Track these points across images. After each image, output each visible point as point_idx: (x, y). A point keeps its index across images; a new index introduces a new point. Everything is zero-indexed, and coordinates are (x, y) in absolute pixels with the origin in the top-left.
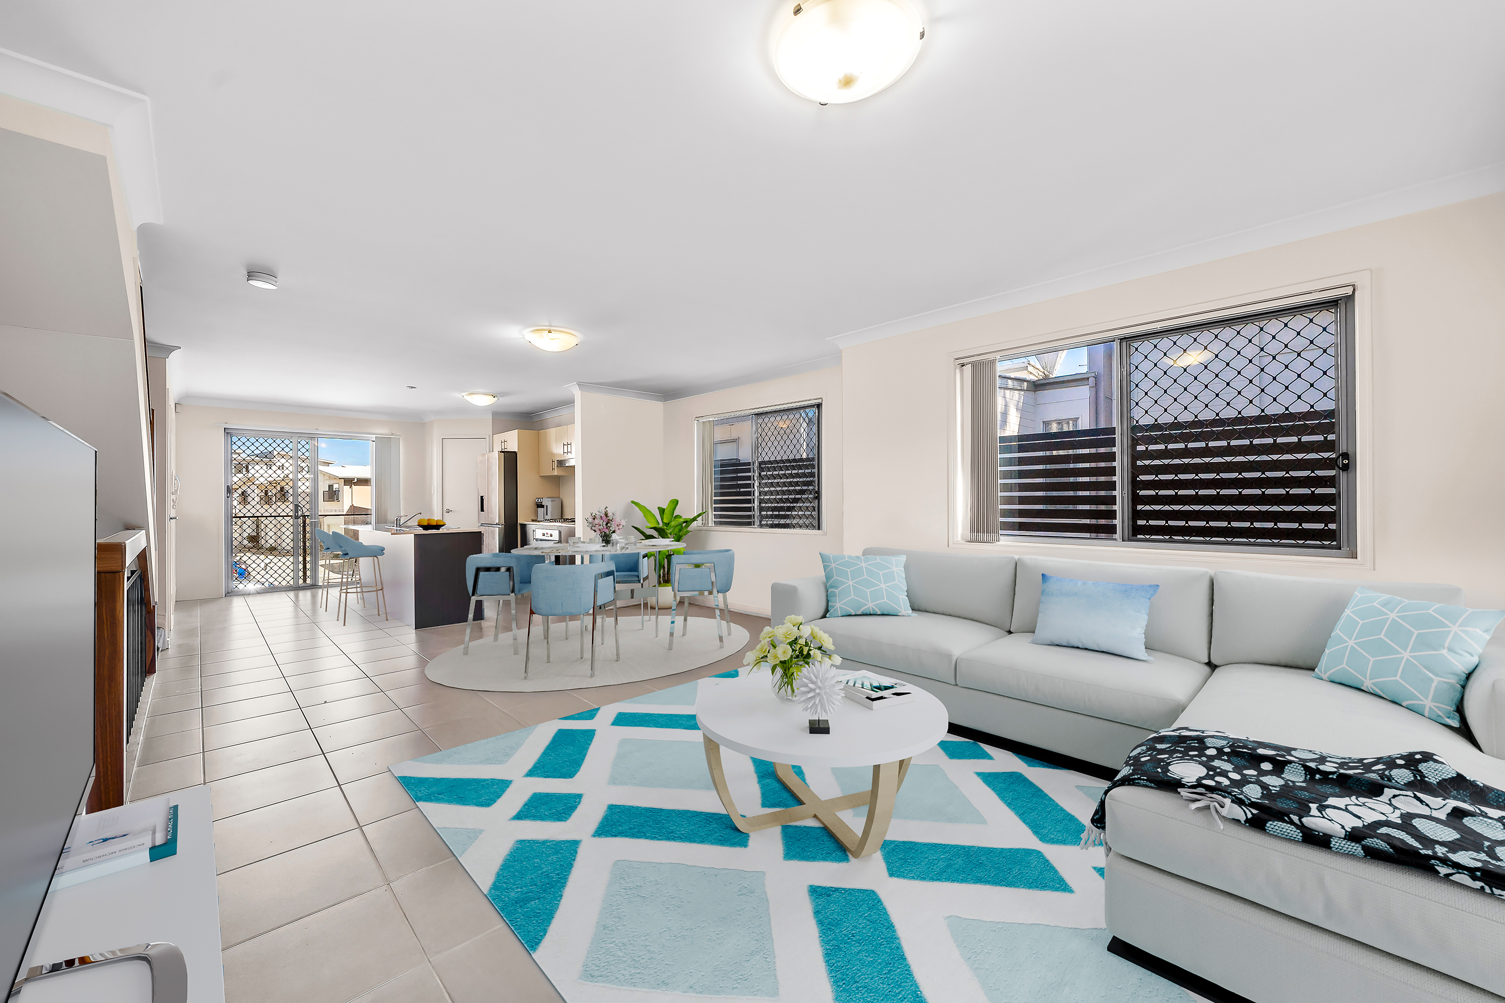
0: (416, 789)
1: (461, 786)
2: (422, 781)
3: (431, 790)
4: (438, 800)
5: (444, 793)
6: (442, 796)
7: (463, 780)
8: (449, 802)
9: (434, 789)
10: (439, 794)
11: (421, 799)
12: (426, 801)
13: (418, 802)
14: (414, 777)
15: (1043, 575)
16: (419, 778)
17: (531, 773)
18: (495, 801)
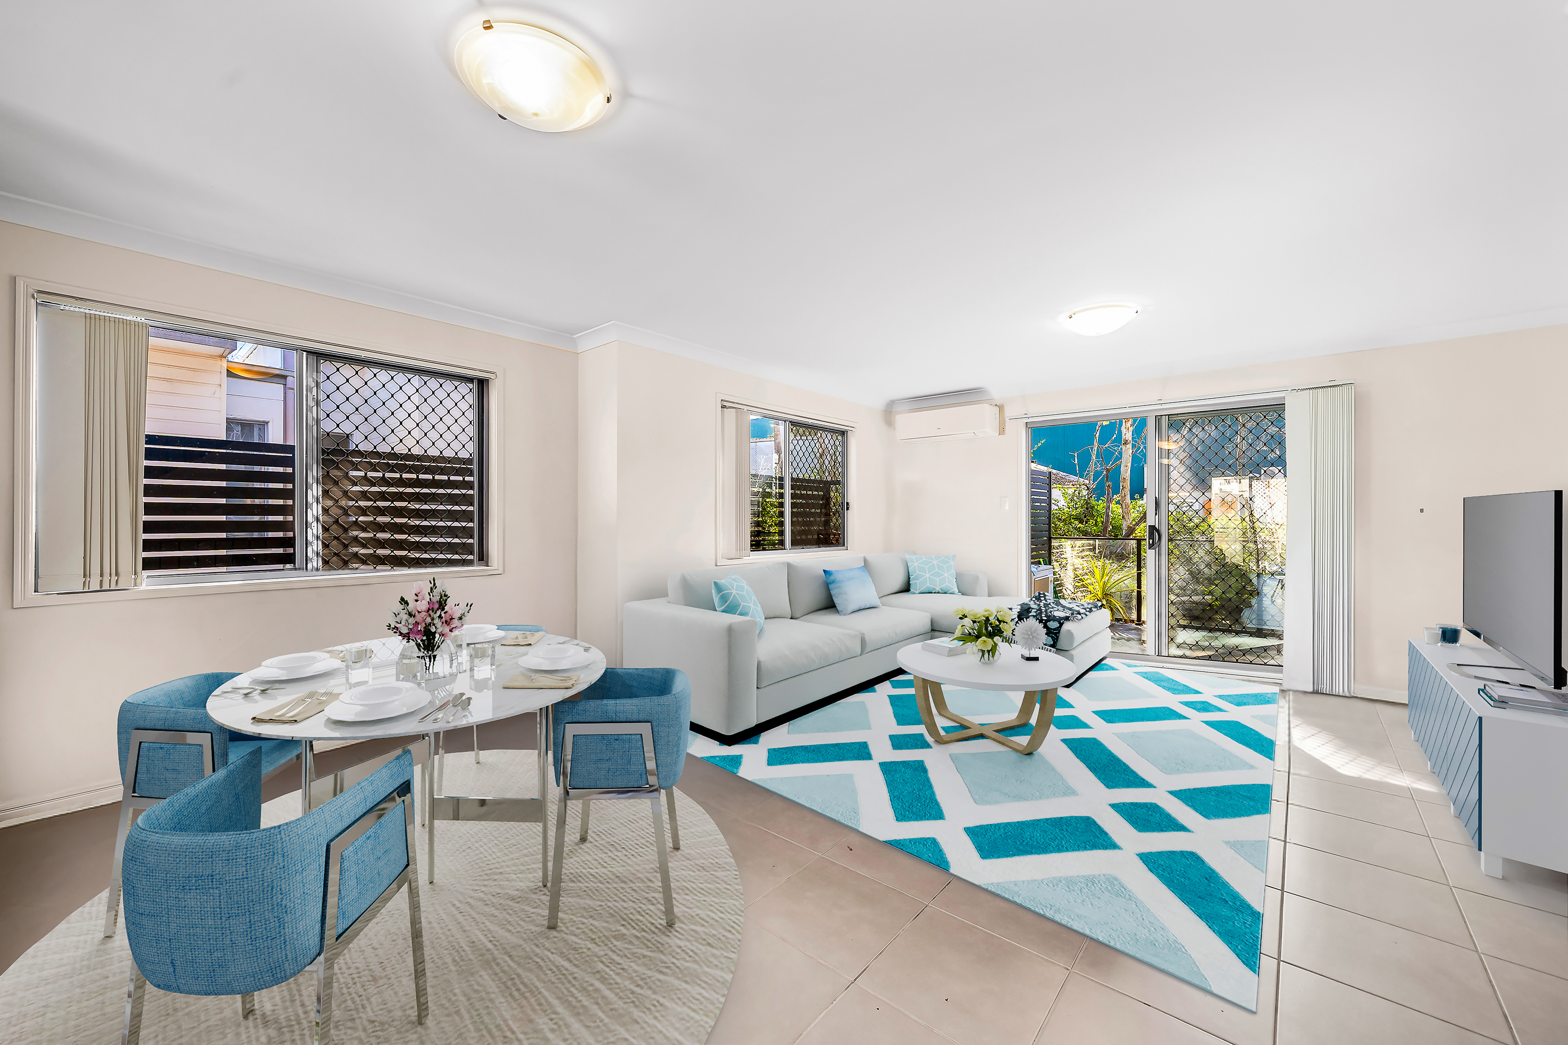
0: (1248, 930)
1: (1193, 891)
2: (1229, 936)
3: (1230, 915)
4: (1236, 896)
5: (1220, 899)
6: (1225, 896)
7: (1181, 895)
8: (1225, 885)
9: (1225, 912)
10: (1227, 902)
11: (1253, 913)
12: (1249, 907)
13: (1259, 913)
14: (1234, 951)
15: (825, 571)
16: (1229, 943)
17: (1111, 845)
18: (1181, 852)
